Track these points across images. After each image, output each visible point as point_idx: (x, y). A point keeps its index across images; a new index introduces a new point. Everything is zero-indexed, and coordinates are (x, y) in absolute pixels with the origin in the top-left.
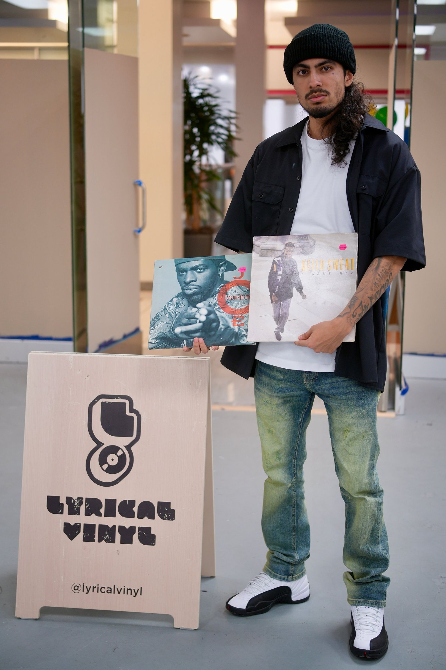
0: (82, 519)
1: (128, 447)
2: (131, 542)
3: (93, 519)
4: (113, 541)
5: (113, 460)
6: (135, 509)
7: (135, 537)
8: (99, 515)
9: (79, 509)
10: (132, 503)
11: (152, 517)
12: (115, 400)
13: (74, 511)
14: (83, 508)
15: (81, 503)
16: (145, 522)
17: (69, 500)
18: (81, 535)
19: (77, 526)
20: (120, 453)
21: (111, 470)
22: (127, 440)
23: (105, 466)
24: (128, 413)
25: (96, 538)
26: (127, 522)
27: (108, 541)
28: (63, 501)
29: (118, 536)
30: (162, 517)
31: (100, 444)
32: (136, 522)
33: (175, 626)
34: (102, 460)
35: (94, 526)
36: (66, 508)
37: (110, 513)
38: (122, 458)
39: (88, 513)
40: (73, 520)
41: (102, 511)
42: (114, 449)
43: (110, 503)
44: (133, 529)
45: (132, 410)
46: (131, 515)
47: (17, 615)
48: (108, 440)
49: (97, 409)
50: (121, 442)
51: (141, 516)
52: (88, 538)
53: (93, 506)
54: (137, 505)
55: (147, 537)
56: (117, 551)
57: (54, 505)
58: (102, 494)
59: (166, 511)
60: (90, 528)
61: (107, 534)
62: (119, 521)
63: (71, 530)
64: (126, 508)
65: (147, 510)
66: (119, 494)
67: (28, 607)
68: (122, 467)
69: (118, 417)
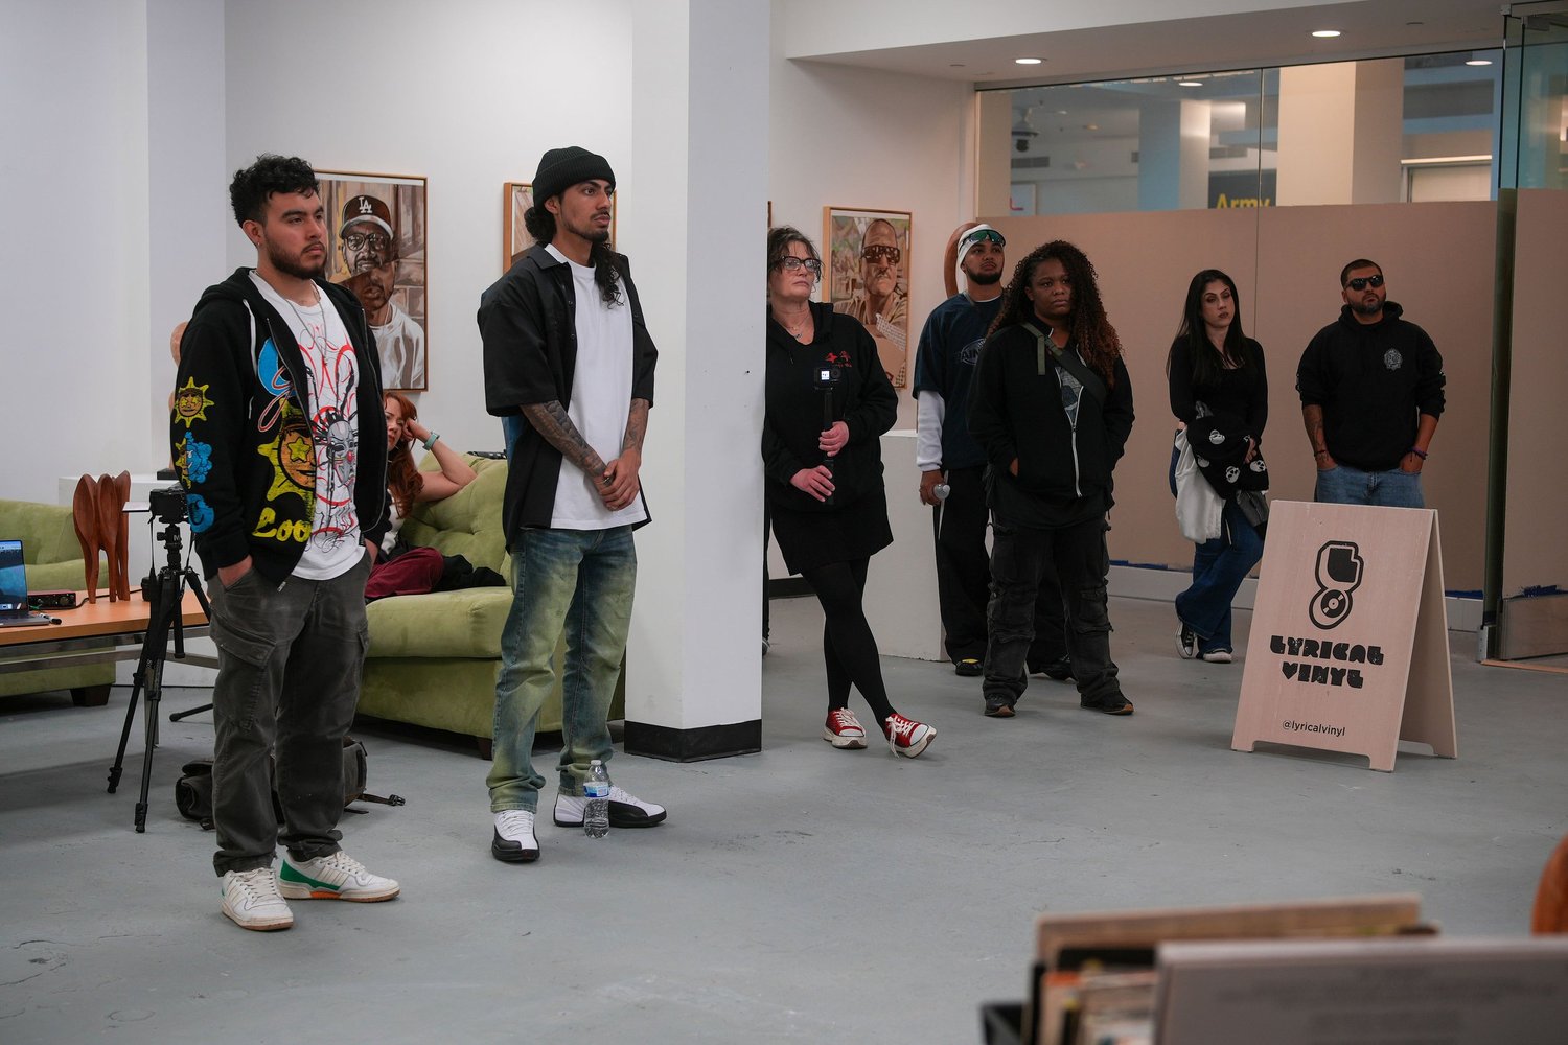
0: (1300, 659)
1: (1349, 593)
2: (1340, 684)
3: (1311, 661)
4: (1325, 682)
5: (1333, 604)
6: (1348, 652)
7: (1345, 678)
8: (1315, 656)
9: (1298, 649)
10: (1346, 646)
11: (1362, 661)
12: (1343, 547)
13: (1293, 651)
14: (1302, 649)
15: (1300, 644)
16: (1356, 665)
17: (1291, 640)
18: (1297, 674)
19: (1295, 665)
20: (1341, 597)
21: (1331, 614)
22: (1348, 586)
23: (1326, 610)
25: (1310, 679)
26: (1339, 665)
27: (1320, 682)
28: (1285, 641)
29: (1330, 677)
30: (1371, 661)
31: (1324, 588)
32: (1347, 665)
33: (1371, 767)
34: (1324, 604)
35: (1310, 666)
36: (1287, 647)
37: (1325, 655)
38: (1342, 603)
39: (1305, 655)
40: (1292, 659)
41: (1319, 652)
42: (1335, 594)
43: (1327, 645)
44: (1343, 671)
45: (1356, 557)
46: (1343, 658)
47: (1233, 747)
48: (1331, 584)
49: (1326, 555)
50: (1343, 587)
51: (1352, 660)
52: (1303, 678)
53: (1311, 647)
54: (1350, 648)
55: (1356, 680)
56: (1328, 692)
57: (1277, 645)
58: (1320, 636)
59: (1376, 656)
60: (1306, 668)
61: (1320, 675)
62: (1333, 663)
63: (1289, 670)
64: (1340, 651)
65: (1358, 653)
66: (1335, 637)
67: (1243, 741)
68: (1341, 611)
69: (1343, 562)
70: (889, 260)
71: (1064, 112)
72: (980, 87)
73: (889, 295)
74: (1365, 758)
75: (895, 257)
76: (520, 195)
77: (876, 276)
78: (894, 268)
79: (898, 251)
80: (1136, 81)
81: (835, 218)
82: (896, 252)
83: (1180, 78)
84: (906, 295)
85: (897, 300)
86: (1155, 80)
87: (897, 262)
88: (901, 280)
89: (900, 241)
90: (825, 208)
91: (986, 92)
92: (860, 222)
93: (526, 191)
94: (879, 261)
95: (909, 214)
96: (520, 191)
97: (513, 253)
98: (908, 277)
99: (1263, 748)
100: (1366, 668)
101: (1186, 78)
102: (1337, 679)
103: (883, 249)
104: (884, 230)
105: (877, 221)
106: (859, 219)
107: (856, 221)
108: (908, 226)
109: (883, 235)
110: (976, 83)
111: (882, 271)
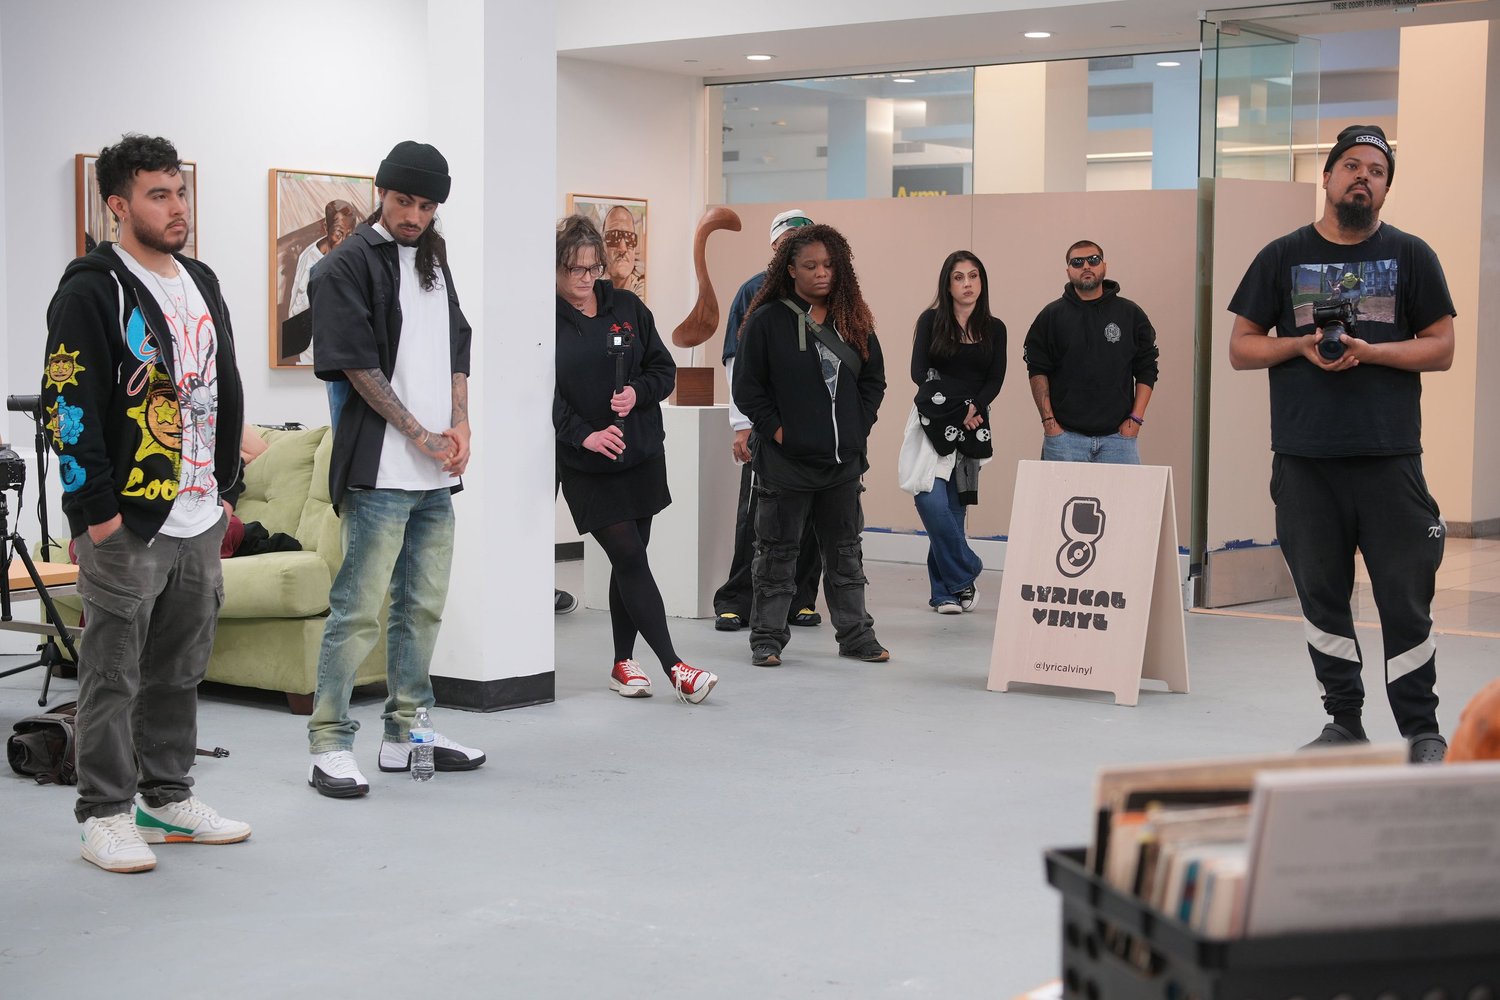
0: (1049, 606)
1: (1093, 543)
2: (1086, 627)
3: (1059, 607)
4: (1072, 626)
5: (1079, 554)
6: (1093, 598)
7: (1091, 622)
8: (1063, 602)
9: (1047, 597)
10: (1091, 592)
11: (1106, 605)
12: (1086, 502)
13: (1043, 599)
14: (1050, 596)
15: (1049, 592)
16: (1100, 610)
17: (1040, 588)
18: (1047, 619)
19: (1044, 611)
20: (1085, 548)
21: (1077, 563)
22: (1091, 537)
23: (1072, 560)
24: (1095, 513)
25: (1059, 623)
26: (1085, 609)
27: (1068, 626)
28: (1034, 589)
29: (1077, 621)
30: (1114, 606)
31: (1069, 540)
32: (1092, 610)
33: (1117, 702)
34: (1070, 554)
35: (1058, 612)
36: (1037, 595)
37: (1072, 601)
38: (1087, 553)
39: (1054, 601)
40: (1041, 606)
41: (1066, 599)
42: (1080, 545)
43: (1073, 592)
44: (1089, 615)
45: (1099, 511)
46: (1089, 603)
47: (989, 688)
48: (1077, 536)
49: (1070, 509)
50: (1087, 538)
51: (1097, 605)
52: (1052, 623)
53: (1059, 594)
54: (1095, 594)
55: (1101, 623)
56: (1075, 635)
57: (1027, 593)
58: (1067, 584)
59: (1119, 600)
60: (1054, 614)
61: (1068, 619)
62: (1079, 608)
63: (1039, 616)
64: (1086, 598)
65: (1102, 599)
66: (1081, 584)
67: (998, 681)
68: (1085, 561)
69: (1087, 517)
70: (627, 244)
71: (756, 109)
72: (709, 82)
73: (628, 277)
74: (1112, 694)
75: (633, 242)
76: (284, 181)
77: (616, 260)
78: (631, 253)
79: (636, 236)
80: (856, 77)
81: (578, 204)
82: (633, 237)
83: (898, 75)
84: (643, 277)
85: (635, 281)
86: (875, 76)
87: (634, 246)
88: (638, 263)
89: (636, 226)
90: (567, 195)
91: (715, 87)
92: (601, 208)
93: (290, 177)
94: (618, 245)
95: (645, 201)
96: (284, 177)
97: (278, 237)
98: (645, 261)
99: (1016, 688)
100: (1109, 612)
101: (904, 74)
102: (1084, 621)
103: (622, 234)
104: (622, 215)
105: (616, 207)
106: (600, 205)
107: (597, 207)
108: (644, 213)
109: (622, 221)
110: (705, 78)
111: (621, 255)
